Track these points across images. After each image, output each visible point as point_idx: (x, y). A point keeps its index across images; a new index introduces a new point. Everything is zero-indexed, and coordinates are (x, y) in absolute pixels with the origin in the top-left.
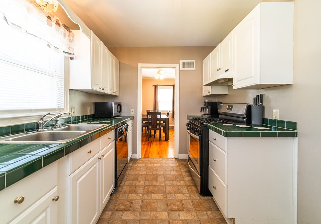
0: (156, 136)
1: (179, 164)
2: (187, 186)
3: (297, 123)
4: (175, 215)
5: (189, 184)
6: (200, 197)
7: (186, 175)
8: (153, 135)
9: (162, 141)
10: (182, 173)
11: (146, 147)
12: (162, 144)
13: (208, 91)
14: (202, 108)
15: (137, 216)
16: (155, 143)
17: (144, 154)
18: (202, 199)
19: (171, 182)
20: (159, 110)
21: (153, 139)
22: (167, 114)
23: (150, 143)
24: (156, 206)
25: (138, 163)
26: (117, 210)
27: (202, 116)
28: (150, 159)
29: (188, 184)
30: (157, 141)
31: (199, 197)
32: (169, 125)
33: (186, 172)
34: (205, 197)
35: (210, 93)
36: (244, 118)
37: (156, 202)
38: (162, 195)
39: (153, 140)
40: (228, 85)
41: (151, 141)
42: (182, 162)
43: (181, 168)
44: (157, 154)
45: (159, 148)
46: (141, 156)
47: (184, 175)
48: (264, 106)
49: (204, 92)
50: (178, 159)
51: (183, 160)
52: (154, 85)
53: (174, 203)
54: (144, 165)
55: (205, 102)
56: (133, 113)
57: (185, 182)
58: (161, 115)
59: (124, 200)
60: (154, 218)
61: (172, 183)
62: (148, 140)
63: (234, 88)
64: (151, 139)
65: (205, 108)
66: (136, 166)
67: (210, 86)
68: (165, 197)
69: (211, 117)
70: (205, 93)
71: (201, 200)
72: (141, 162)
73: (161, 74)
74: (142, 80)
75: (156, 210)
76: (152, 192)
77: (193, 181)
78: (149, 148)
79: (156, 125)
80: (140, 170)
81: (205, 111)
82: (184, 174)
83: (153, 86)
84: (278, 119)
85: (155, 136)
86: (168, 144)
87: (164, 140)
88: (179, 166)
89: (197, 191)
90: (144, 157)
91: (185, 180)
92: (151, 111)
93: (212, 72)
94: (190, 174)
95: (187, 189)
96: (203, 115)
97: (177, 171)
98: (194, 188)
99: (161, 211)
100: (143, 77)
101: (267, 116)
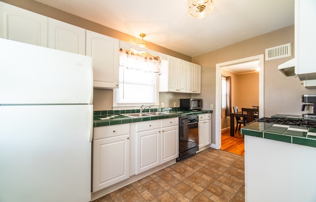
4: (208, 194)
15: (182, 179)
24: (199, 182)
26: (175, 170)
37: (202, 180)
38: (211, 179)
53: (215, 188)
56: (213, 108)
59: (183, 168)
60: (191, 186)
68: (213, 181)
75: (197, 183)
76: (205, 173)
99: (200, 186)
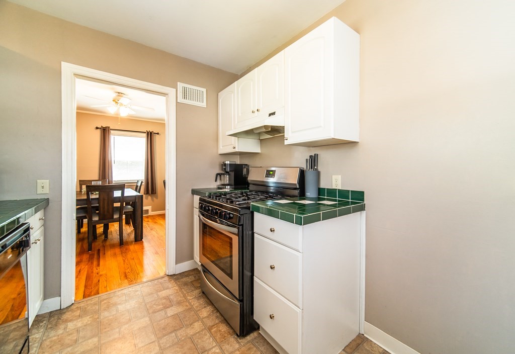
0: (109, 236)
1: (179, 286)
2: (210, 329)
3: (365, 192)
5: (211, 324)
6: (240, 341)
7: (200, 305)
8: (101, 235)
9: (128, 243)
10: (190, 303)
11: (85, 268)
12: (130, 250)
13: (232, 146)
14: (217, 174)
16: (109, 253)
17: (82, 289)
18: (244, 346)
19: (174, 334)
20: (113, 180)
21: (101, 244)
22: (135, 187)
23: (96, 256)
25: (67, 321)
27: (219, 188)
28: (105, 297)
29: (209, 323)
30: (113, 246)
31: (239, 343)
32: (145, 208)
33: (198, 298)
34: (249, 338)
35: (237, 150)
36: (295, 189)
39: (104, 247)
40: (261, 139)
41: (99, 250)
42: (184, 279)
43: (185, 292)
44: (122, 277)
45: (124, 261)
46: (73, 298)
47: (197, 307)
48: (319, 170)
49: (221, 147)
50: (174, 275)
51: (186, 274)
52: (100, 127)
54: (87, 320)
55: (225, 165)
57: (203, 322)
58: (126, 190)
61: (177, 337)
62: (90, 249)
63: (286, 142)
64: (98, 244)
65: (223, 174)
66: (60, 332)
67: (237, 138)
69: (236, 189)
70: (223, 150)
71: (243, 349)
72: (78, 313)
73: (122, 104)
74: (77, 112)
77: (218, 311)
78: (95, 269)
79: (111, 212)
80: (76, 341)
81: (224, 180)
82: (196, 304)
83: (97, 128)
84: (340, 189)
85: (106, 237)
86: (143, 248)
87: (132, 242)
88: (181, 289)
89: (231, 331)
90: (84, 297)
91: (201, 316)
92: (93, 183)
93: (240, 115)
94: (208, 299)
95: (212, 335)
96: (221, 187)
97: (179, 303)
98: (223, 328)
100: (78, 108)
101: (323, 185)
